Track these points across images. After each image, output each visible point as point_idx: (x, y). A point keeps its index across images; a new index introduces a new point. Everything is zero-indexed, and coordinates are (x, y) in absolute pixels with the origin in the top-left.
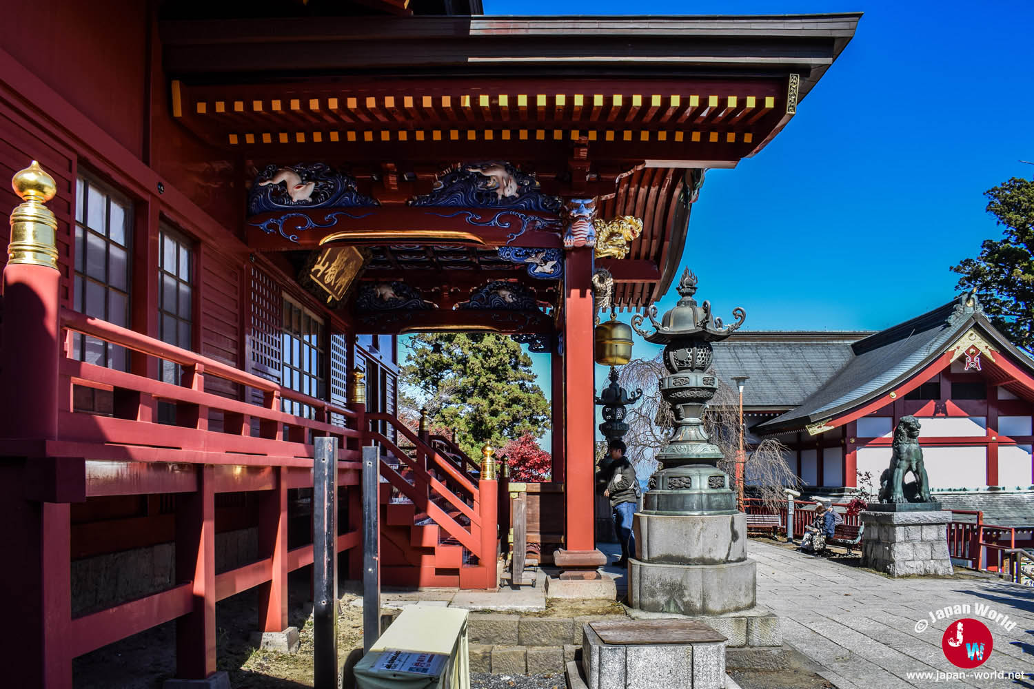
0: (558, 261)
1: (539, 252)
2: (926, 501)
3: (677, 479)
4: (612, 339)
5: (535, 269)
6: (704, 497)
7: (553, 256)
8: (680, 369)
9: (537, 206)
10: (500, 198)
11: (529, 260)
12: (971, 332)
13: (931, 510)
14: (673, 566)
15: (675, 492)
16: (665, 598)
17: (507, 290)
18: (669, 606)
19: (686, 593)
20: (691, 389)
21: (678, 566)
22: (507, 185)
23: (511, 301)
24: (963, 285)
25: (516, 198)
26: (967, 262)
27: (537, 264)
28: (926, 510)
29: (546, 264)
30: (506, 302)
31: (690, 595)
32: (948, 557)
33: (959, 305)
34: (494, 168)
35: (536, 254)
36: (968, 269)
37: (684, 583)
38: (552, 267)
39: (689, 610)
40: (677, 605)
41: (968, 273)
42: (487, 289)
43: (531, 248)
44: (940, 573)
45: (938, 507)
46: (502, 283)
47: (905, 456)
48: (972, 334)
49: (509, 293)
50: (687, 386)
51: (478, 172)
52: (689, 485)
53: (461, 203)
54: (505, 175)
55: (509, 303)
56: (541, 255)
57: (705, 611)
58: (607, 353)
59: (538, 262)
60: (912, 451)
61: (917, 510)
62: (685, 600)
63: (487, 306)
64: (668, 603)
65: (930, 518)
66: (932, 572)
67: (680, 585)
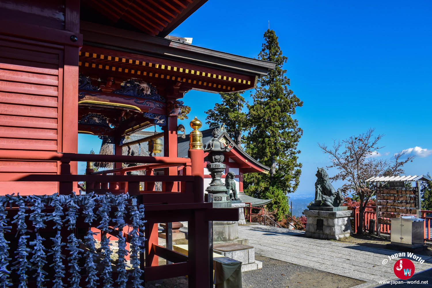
0: (165, 120)
1: (159, 116)
2: (237, 200)
3: (217, 198)
4: (156, 144)
5: (157, 122)
6: (226, 203)
7: (163, 118)
8: (215, 162)
9: (158, 98)
10: (145, 94)
11: (155, 118)
12: (222, 138)
13: (239, 203)
14: (219, 226)
15: (217, 202)
16: (217, 236)
17: (97, 118)
18: (218, 239)
19: (224, 234)
20: (220, 168)
21: (220, 226)
22: (148, 90)
23: (98, 122)
24: (208, 118)
25: (150, 95)
26: (210, 111)
27: (157, 120)
28: (237, 203)
29: (161, 120)
30: (96, 122)
31: (225, 235)
32: (244, 218)
33: (219, 129)
34: (143, 83)
35: (157, 116)
36: (210, 113)
37: (223, 231)
38: (163, 122)
39: (225, 240)
40: (221, 238)
41: (210, 114)
42: (88, 116)
43: (156, 114)
44: (242, 224)
45: (241, 202)
46: (94, 114)
47: (231, 185)
48: (223, 139)
49: (97, 119)
50: (219, 167)
51: (138, 84)
52: (221, 200)
53: (132, 95)
54: (147, 86)
55: (97, 123)
56: (159, 117)
57: (229, 240)
58: (154, 148)
59: (158, 119)
60: (233, 183)
61: (235, 203)
62: (224, 236)
63: (88, 124)
64: (218, 238)
65: (239, 206)
66: (240, 224)
67: (222, 232)
